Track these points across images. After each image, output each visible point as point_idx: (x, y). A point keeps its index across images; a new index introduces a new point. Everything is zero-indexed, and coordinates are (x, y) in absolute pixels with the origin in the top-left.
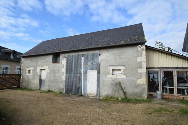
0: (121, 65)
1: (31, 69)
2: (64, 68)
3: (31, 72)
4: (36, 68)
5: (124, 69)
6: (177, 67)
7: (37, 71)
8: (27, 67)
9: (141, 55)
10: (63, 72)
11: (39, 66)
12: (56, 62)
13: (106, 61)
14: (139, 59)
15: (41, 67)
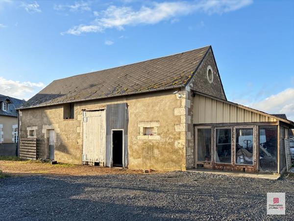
0: (154, 121)
1: (35, 128)
2: (80, 126)
3: (35, 133)
4: (41, 128)
5: (157, 127)
6: (236, 122)
7: (43, 132)
8: (28, 126)
9: (180, 106)
10: (79, 133)
11: (46, 124)
12: (70, 118)
13: (135, 115)
14: (177, 112)
15: (48, 126)
